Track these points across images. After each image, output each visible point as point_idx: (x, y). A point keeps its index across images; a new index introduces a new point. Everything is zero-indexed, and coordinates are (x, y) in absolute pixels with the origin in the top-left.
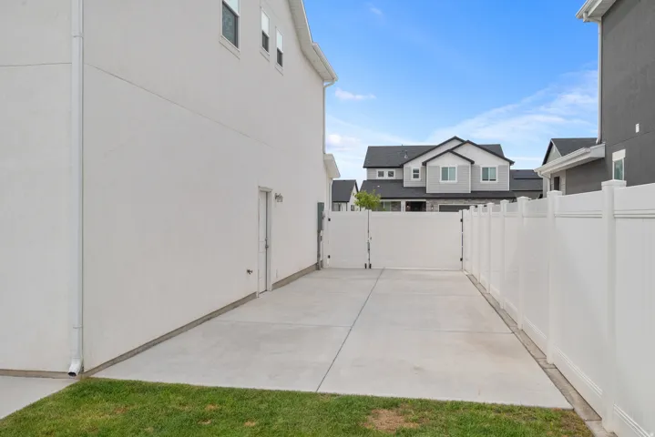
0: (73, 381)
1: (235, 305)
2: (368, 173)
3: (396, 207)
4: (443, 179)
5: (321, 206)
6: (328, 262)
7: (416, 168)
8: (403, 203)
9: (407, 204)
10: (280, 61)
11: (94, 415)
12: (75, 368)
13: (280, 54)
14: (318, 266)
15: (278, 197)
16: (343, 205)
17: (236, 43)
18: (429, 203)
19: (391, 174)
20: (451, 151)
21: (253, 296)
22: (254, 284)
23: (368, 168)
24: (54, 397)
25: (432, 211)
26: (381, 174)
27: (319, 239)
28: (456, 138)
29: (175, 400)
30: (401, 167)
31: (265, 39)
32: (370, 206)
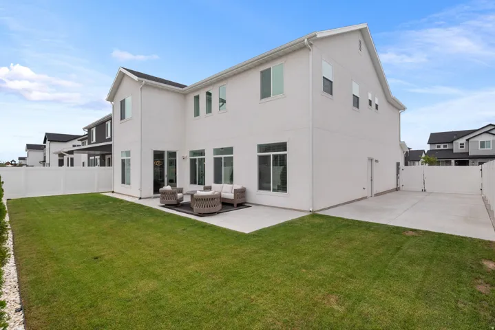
0: (311, 213)
1: (358, 200)
2: (431, 147)
3: (448, 163)
4: (481, 147)
5: (398, 164)
6: (401, 188)
7: (462, 142)
8: (453, 161)
9: (456, 161)
10: (377, 108)
11: (317, 221)
12: (311, 210)
13: (377, 106)
14: (397, 189)
15: (377, 161)
16: (417, 163)
17: (358, 107)
18: (470, 161)
19: (445, 146)
20: (487, 132)
21: (365, 198)
22: (366, 193)
23: (430, 144)
24: (307, 216)
25: (473, 165)
26: (439, 147)
27: (398, 178)
28: (490, 125)
29: (340, 221)
30: (452, 142)
31: (370, 101)
32: (431, 163)
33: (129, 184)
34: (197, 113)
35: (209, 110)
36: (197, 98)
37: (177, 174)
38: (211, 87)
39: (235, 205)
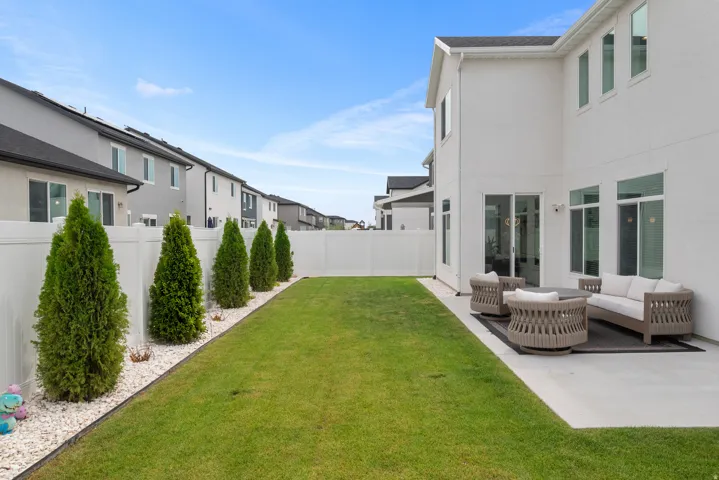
33: (449, 264)
34: (584, 99)
35: (608, 83)
36: (584, 58)
37: (542, 245)
38: (614, 21)
39: (647, 339)
